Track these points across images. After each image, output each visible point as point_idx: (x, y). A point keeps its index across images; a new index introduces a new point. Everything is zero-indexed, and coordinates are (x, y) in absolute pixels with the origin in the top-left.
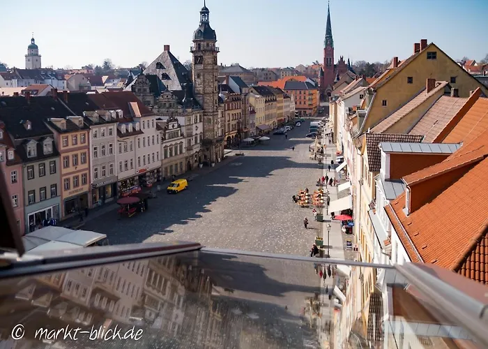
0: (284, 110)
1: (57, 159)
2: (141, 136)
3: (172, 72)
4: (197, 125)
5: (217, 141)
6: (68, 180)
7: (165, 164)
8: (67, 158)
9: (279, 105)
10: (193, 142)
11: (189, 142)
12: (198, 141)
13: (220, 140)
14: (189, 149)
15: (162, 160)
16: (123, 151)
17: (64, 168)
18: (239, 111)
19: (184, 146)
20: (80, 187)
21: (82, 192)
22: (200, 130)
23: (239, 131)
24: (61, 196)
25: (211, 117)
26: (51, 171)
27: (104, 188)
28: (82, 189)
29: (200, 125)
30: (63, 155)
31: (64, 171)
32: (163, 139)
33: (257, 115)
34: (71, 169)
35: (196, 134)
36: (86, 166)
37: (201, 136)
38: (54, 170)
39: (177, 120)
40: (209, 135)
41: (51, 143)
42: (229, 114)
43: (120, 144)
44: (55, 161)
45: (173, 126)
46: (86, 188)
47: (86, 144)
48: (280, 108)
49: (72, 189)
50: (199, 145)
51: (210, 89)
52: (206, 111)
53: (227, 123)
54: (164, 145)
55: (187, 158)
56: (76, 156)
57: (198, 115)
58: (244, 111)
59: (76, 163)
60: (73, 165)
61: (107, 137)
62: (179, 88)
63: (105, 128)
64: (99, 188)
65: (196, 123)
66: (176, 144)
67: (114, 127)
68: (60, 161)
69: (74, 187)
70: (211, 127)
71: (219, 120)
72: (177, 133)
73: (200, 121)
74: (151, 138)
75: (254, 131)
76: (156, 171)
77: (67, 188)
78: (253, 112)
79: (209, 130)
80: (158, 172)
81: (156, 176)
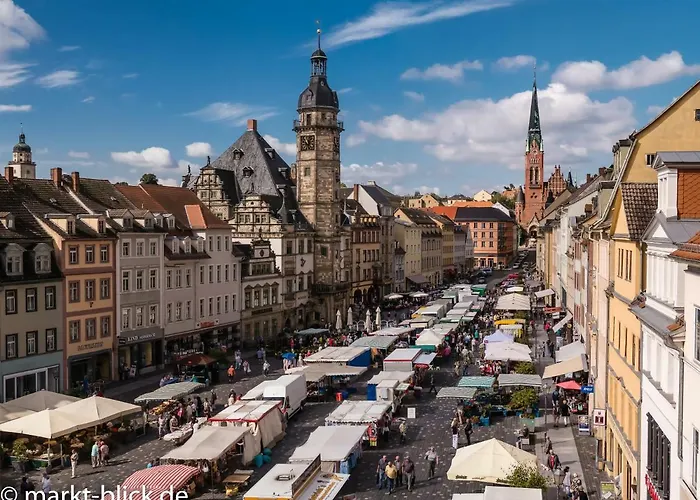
0: (455, 254)
1: (58, 285)
2: (206, 264)
3: (261, 165)
4: (305, 257)
5: (338, 288)
6: (77, 323)
7: (246, 319)
8: (76, 284)
9: (446, 244)
10: (295, 288)
11: (289, 284)
12: (305, 287)
13: (343, 288)
14: (290, 296)
15: (242, 311)
16: (173, 285)
17: (71, 301)
18: (377, 247)
19: (280, 291)
20: (99, 339)
21: (100, 349)
22: (309, 267)
23: (377, 283)
24: (64, 350)
25: (328, 245)
26: (46, 305)
27: (141, 346)
28: (101, 344)
29: (309, 259)
30: (68, 279)
31: (71, 308)
32: (244, 273)
33: (408, 258)
34: (83, 305)
35: (302, 273)
36: (108, 303)
37: (309, 278)
38: (53, 305)
39: (268, 243)
40: (324, 277)
41: (48, 254)
42: (358, 250)
43: (169, 272)
44: (54, 288)
45: (262, 253)
46: (107, 343)
47: (110, 264)
48: (449, 249)
49: (83, 342)
50: (306, 294)
51: (326, 194)
52: (319, 233)
53: (355, 266)
54: (245, 285)
55: (285, 313)
56: (92, 282)
57: (306, 240)
58: (385, 246)
59: (91, 298)
60: (87, 299)
61: (146, 256)
62: (273, 193)
63: (143, 240)
64: (131, 346)
65: (301, 253)
66: (267, 285)
67: (159, 241)
68: (63, 289)
69: (88, 338)
70: (329, 263)
71: (342, 254)
72: (269, 266)
73: (309, 252)
74: (223, 269)
75: (404, 285)
76: (230, 329)
77: (76, 339)
78: (400, 252)
79: (325, 269)
80: (235, 331)
81: (230, 337)
